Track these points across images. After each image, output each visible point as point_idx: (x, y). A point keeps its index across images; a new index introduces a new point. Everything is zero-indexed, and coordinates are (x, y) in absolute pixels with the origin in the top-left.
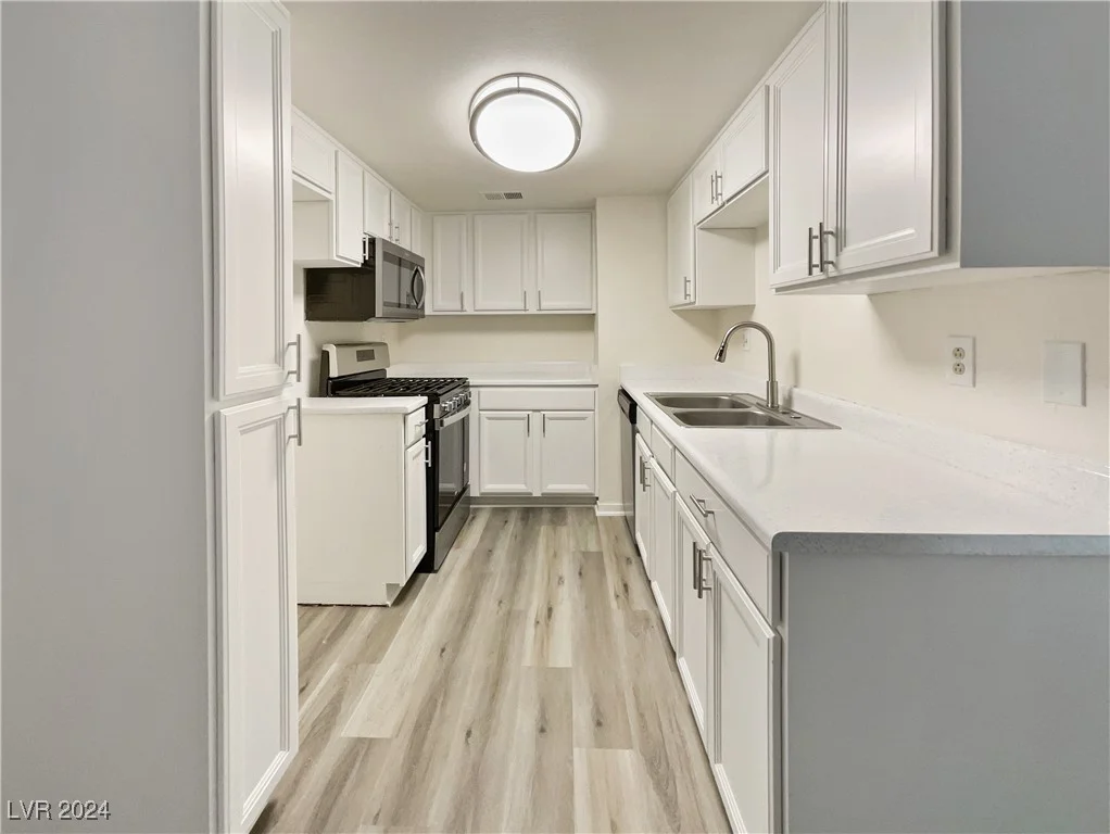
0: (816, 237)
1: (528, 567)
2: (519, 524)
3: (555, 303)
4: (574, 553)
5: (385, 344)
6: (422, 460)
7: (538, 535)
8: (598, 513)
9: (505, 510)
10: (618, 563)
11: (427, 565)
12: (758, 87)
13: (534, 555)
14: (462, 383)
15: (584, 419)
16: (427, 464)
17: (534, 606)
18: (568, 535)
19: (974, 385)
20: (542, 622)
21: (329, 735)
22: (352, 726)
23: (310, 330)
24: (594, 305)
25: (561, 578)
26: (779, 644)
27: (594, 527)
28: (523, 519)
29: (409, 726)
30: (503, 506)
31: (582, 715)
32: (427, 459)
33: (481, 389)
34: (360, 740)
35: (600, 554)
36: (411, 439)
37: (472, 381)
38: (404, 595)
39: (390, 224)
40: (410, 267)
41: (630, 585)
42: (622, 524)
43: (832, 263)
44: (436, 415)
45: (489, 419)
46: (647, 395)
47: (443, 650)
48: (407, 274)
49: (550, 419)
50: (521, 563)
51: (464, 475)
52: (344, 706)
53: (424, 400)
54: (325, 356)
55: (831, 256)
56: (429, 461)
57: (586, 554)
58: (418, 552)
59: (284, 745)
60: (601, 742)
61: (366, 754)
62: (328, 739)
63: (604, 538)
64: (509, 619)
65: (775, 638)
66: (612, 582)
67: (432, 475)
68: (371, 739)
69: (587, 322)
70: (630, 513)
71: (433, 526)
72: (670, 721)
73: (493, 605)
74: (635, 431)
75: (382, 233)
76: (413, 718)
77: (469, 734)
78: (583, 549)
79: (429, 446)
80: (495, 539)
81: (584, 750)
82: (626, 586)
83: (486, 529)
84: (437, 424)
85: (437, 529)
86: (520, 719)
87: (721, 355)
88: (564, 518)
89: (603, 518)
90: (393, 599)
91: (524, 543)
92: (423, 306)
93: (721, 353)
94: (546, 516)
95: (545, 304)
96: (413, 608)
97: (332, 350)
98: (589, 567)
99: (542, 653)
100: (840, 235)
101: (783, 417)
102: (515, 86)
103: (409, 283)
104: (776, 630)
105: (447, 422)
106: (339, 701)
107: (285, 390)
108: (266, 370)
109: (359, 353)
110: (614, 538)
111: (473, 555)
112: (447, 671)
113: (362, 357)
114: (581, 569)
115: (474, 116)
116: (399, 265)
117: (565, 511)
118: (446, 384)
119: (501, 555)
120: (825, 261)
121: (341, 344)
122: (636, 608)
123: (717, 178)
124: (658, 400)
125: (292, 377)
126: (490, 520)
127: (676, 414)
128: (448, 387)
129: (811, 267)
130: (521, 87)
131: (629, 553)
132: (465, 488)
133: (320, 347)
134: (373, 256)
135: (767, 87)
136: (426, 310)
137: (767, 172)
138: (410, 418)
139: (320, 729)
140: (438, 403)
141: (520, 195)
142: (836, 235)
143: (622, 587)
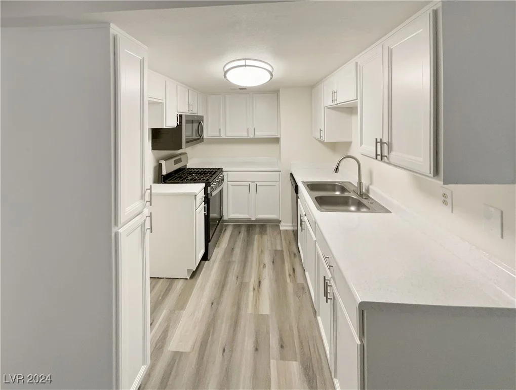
0: (379, 142)
1: (250, 259)
2: (245, 233)
3: (261, 133)
4: (270, 250)
5: (186, 153)
6: (203, 212)
7: (254, 240)
8: (282, 228)
9: (239, 225)
10: (290, 257)
11: (205, 257)
12: (352, 60)
13: (253, 251)
14: (219, 170)
15: (275, 186)
16: (205, 214)
17: (253, 280)
18: (268, 240)
19: (452, 212)
20: (256, 289)
21: (163, 350)
22: (173, 346)
23: (154, 154)
24: (279, 134)
25: (265, 264)
26: (362, 347)
27: (279, 237)
28: (247, 231)
29: (198, 345)
30: (238, 223)
31: (274, 342)
32: (205, 211)
33: (229, 173)
34: (176, 353)
35: (282, 251)
36: (198, 204)
37: (224, 169)
38: (194, 274)
39: (188, 105)
40: (197, 122)
41: (296, 269)
42: (291, 234)
43: (386, 156)
44: (209, 192)
45: (232, 185)
46: (303, 182)
47: (212, 304)
48: (196, 125)
49: (259, 186)
50: (246, 257)
51: (221, 212)
53: (204, 185)
54: (160, 166)
55: (385, 153)
56: (206, 212)
57: (276, 251)
58: (202, 252)
59: (144, 362)
60: (283, 357)
61: (179, 360)
62: (162, 352)
63: (284, 242)
64: (242, 286)
65: (360, 345)
66: (287, 266)
67: (207, 218)
68: (182, 352)
69: (276, 140)
70: (296, 228)
71: (207, 240)
72: (314, 345)
73: (234, 278)
74: (298, 198)
75: (185, 110)
76: (199, 341)
77: (224, 350)
78: (274, 249)
79: (206, 206)
80: (235, 242)
81: (275, 361)
82: (294, 269)
83: (231, 236)
84: (209, 196)
85: (209, 242)
86: (247, 343)
87: (336, 170)
88: (266, 231)
89: (284, 230)
90: (190, 276)
91: (248, 243)
94: (258, 230)
95: (257, 133)
96: (198, 281)
97: (163, 162)
98: (277, 258)
99: (256, 306)
100: (390, 146)
101: (364, 201)
102: (244, 64)
103: (197, 128)
104: (361, 340)
105: (214, 194)
106: (167, 330)
107: (145, 209)
108: (137, 205)
109: (175, 161)
110: (288, 242)
111: (225, 251)
112: (214, 315)
113: (176, 162)
114: (273, 260)
115: (226, 73)
116: (192, 123)
117: (266, 227)
118: (214, 174)
119: (238, 251)
120: (383, 155)
121: (167, 159)
122: (298, 282)
123: (334, 92)
124: (308, 185)
125: (148, 204)
126: (233, 231)
127: (316, 198)
128: (214, 176)
129: (377, 155)
130: (246, 64)
131: (295, 251)
132: (222, 217)
133: (158, 161)
134: (181, 122)
135: (357, 63)
136: (204, 137)
137: (357, 99)
138: (197, 197)
139: (159, 346)
140: (210, 186)
141: (245, 89)
142: (388, 145)
143: (292, 270)
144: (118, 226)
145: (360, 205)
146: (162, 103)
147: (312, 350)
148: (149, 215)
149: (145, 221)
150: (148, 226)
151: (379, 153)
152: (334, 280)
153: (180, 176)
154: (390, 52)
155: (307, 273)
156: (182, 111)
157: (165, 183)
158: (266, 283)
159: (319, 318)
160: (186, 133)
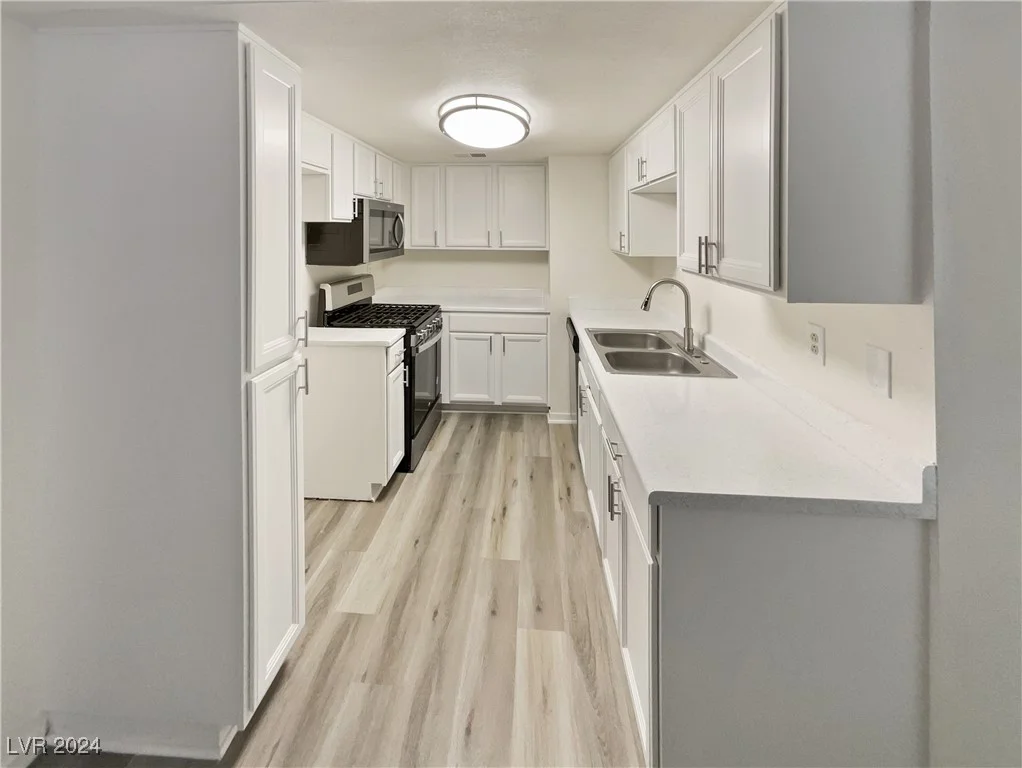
0: (703, 244)
1: (488, 471)
2: (483, 428)
3: (514, 241)
4: (527, 458)
5: (370, 275)
6: (401, 381)
7: (498, 439)
8: (550, 421)
9: (471, 415)
10: (563, 469)
11: (405, 466)
12: (669, 103)
13: (494, 458)
14: (435, 309)
15: (538, 341)
16: (405, 384)
17: (492, 506)
18: (523, 441)
20: (498, 520)
22: (344, 603)
23: (309, 271)
24: (547, 244)
25: (515, 481)
26: (656, 569)
27: (545, 435)
28: (486, 424)
29: (389, 605)
30: (470, 412)
31: (525, 601)
32: (405, 380)
33: (451, 314)
34: (350, 616)
35: (549, 459)
36: (392, 366)
37: (443, 308)
38: (385, 493)
39: (375, 182)
40: (391, 215)
41: (572, 489)
42: (568, 431)
43: (714, 267)
44: (413, 344)
45: (457, 339)
46: (588, 331)
47: (417, 542)
48: (389, 221)
49: (509, 340)
50: (482, 467)
51: (437, 387)
52: (338, 587)
53: (402, 331)
54: (322, 293)
55: (713, 261)
56: (407, 382)
57: (537, 460)
58: (398, 456)
59: (295, 620)
60: (539, 625)
61: (356, 626)
62: (327, 612)
63: (553, 444)
64: (472, 515)
65: (653, 565)
66: (557, 485)
67: (409, 392)
68: (360, 615)
69: (542, 257)
70: (574, 422)
71: (410, 434)
72: (596, 607)
73: (458, 503)
74: (578, 360)
75: (368, 191)
76: (393, 597)
77: (436, 613)
78: (535, 455)
79: (407, 370)
80: (462, 443)
81: (525, 630)
82: (569, 489)
83: (455, 433)
84: (413, 352)
85: (413, 437)
86: (477, 603)
87: (646, 305)
88: (521, 424)
89: (555, 425)
90: (377, 495)
91: (486, 446)
92: (403, 246)
93: (646, 304)
94: (505, 423)
95: (506, 242)
96: (392, 505)
97: (327, 288)
98: (540, 471)
99: (496, 547)
100: (720, 246)
101: (695, 362)
102: (474, 104)
103: (391, 229)
104: (655, 559)
105: (422, 348)
106: (334, 582)
107: (296, 353)
108: (282, 342)
109: (349, 287)
110: (561, 444)
111: (443, 457)
112: (420, 560)
113: (352, 290)
114: (532, 473)
115: (442, 119)
116: (383, 216)
117: (522, 418)
118: (422, 314)
119: (466, 458)
120: (709, 264)
121: (335, 282)
122: (576, 509)
123: (642, 162)
124: (596, 336)
125: (301, 343)
126: (459, 425)
127: (607, 355)
128: (423, 317)
129: (700, 266)
130: (479, 104)
131: (573, 458)
132: (438, 397)
133: (317, 286)
134: (361, 213)
135: (675, 106)
136: (405, 247)
137: (675, 173)
138: (391, 350)
139: (320, 605)
140: (415, 334)
141: (484, 155)
142: (717, 247)
143: (565, 491)
144: (250, 372)
145: (687, 368)
146: (325, 175)
147: (591, 614)
148: (304, 363)
149: (296, 372)
150: (301, 382)
151: (703, 262)
152: (624, 481)
153: (358, 314)
154: (721, 84)
155: (590, 492)
156: (364, 193)
157: (332, 326)
158: (516, 512)
159: (606, 562)
160: (370, 237)
